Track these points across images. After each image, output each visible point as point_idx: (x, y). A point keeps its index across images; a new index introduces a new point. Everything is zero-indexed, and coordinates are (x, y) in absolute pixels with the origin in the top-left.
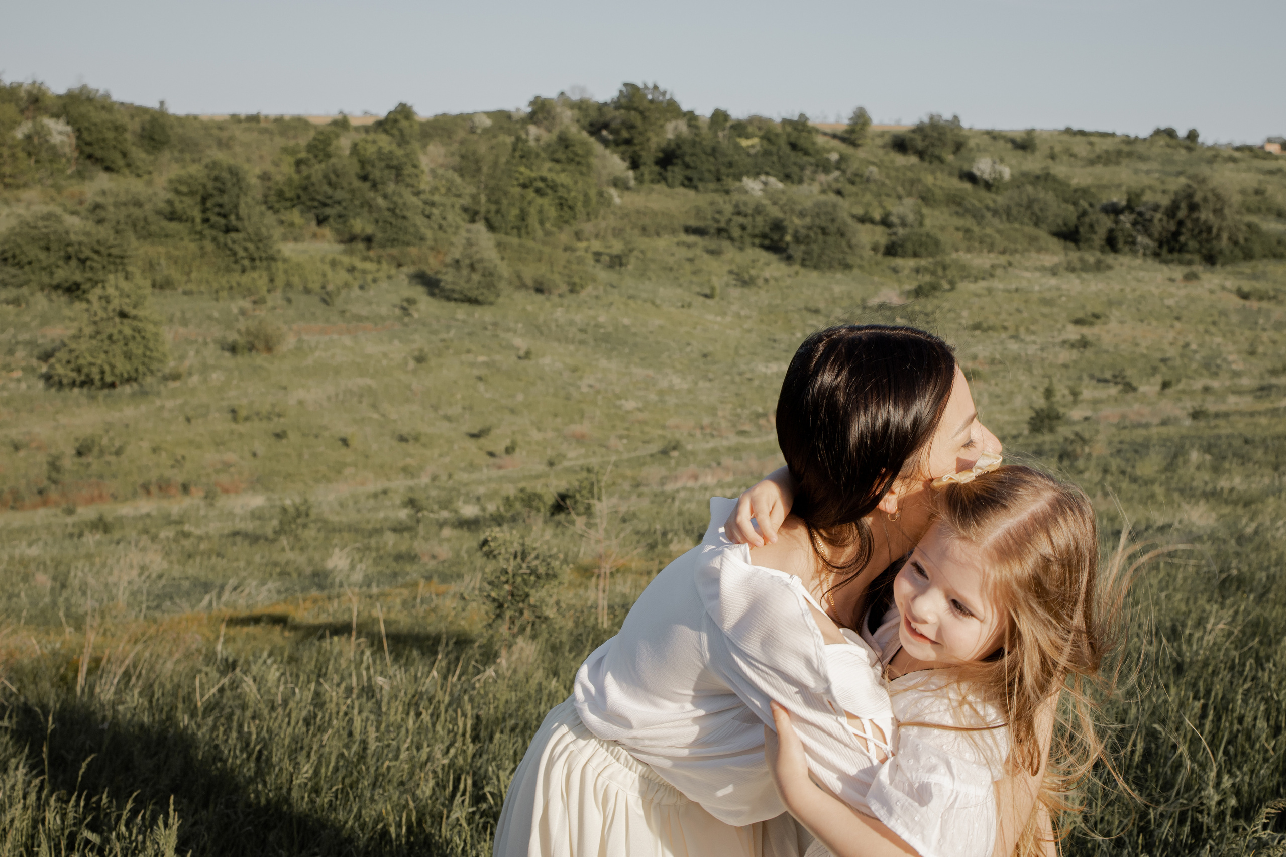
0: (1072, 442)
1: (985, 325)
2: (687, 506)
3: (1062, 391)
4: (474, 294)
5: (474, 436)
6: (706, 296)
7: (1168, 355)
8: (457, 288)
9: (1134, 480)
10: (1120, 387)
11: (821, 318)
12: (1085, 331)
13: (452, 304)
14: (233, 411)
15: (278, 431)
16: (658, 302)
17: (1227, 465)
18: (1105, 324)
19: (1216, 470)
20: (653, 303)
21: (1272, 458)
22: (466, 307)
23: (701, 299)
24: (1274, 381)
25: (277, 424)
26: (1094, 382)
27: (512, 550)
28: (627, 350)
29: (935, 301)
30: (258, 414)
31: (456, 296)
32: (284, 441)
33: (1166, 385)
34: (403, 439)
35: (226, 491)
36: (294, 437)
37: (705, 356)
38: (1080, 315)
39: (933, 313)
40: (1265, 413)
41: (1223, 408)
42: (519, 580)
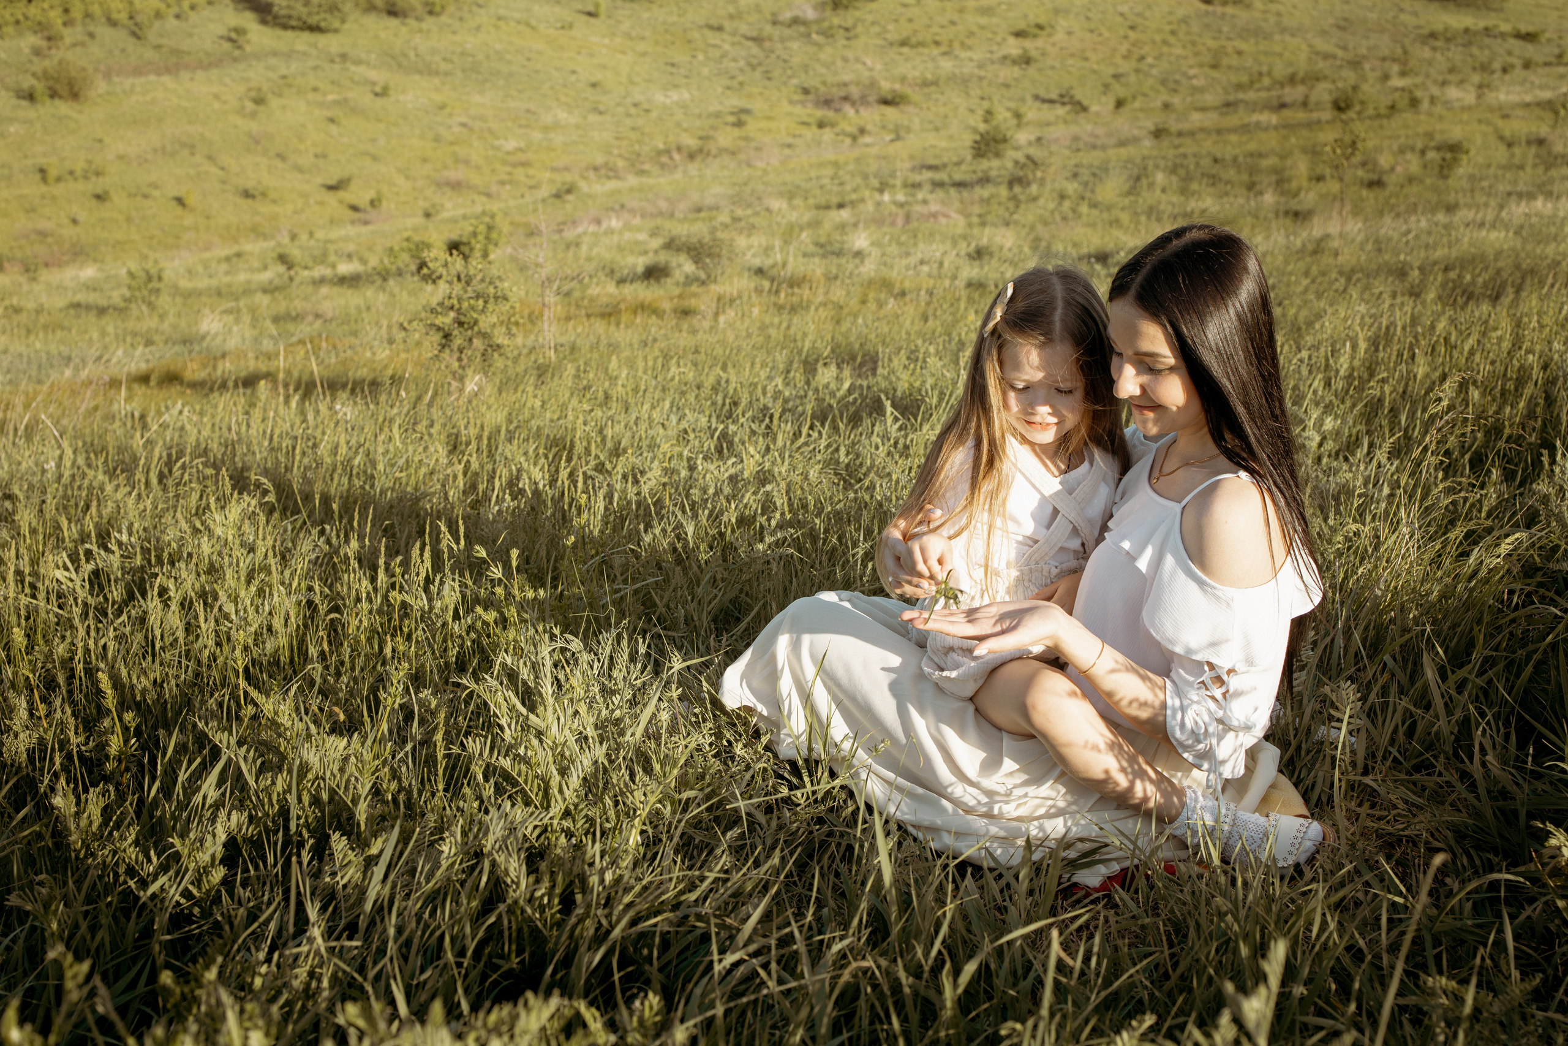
0: (1023, 167)
1: (914, 40)
2: (595, 251)
3: (1003, 116)
4: (313, 20)
5: (331, 188)
6: (590, 14)
7: (1121, 70)
8: (294, 13)
9: (1094, 205)
10: (1068, 108)
11: (725, 36)
12: (1028, 44)
13: (289, 34)
14: (42, 171)
15: (99, 191)
16: (533, 23)
17: (1194, 186)
18: (1050, 35)
19: (1184, 191)
20: (528, 24)
21: (1245, 177)
22: (306, 36)
23: (585, 18)
24: (1241, 95)
25: (97, 185)
26: (1038, 104)
27: (454, 272)
28: (501, 82)
29: (857, 14)
30: (71, 173)
31: (294, 23)
32: (108, 204)
33: (1120, 104)
34: (247, 194)
35: (47, 265)
36: (119, 199)
37: (594, 85)
38: (1021, 25)
39: (855, 26)
40: (1234, 130)
41: (1185, 126)
42: (465, 305)
